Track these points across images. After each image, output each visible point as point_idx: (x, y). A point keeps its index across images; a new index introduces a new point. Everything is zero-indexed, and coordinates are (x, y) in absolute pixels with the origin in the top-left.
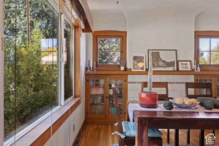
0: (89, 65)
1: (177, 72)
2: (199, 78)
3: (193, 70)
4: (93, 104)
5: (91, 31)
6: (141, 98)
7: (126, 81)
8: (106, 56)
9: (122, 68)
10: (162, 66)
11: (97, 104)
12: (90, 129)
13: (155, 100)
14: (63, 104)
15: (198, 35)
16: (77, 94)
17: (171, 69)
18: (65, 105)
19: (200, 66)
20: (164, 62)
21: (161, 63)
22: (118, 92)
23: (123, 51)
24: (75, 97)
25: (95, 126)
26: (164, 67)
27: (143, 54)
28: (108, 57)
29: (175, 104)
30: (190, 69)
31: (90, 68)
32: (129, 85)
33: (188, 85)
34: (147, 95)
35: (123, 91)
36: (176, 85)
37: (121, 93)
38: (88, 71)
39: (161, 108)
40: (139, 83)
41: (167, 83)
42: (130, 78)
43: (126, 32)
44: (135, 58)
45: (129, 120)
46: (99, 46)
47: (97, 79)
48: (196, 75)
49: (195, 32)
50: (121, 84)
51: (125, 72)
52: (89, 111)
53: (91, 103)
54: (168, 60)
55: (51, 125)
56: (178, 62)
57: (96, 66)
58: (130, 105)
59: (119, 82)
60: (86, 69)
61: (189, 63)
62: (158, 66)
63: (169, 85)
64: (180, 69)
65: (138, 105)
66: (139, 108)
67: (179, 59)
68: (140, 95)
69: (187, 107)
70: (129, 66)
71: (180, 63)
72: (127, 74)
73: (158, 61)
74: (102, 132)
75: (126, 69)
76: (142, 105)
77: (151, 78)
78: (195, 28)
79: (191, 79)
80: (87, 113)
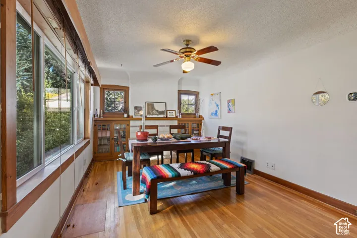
0: (96, 113)
1: (166, 118)
2: (180, 123)
3: (177, 117)
4: (101, 145)
5: (98, 85)
6: (137, 136)
7: (128, 125)
8: (111, 104)
9: (126, 115)
10: (156, 114)
11: (104, 145)
12: (98, 165)
13: (146, 136)
14: (76, 143)
15: (180, 93)
16: (87, 136)
17: (162, 116)
18: (78, 144)
19: (181, 114)
20: (157, 111)
21: (155, 112)
22: (122, 134)
23: (126, 102)
24: (85, 138)
25: (103, 163)
26: (157, 115)
27: (142, 104)
28: (113, 105)
29: (159, 138)
30: (174, 116)
31: (97, 115)
32: (131, 129)
33: (172, 127)
34: (142, 133)
35: (126, 133)
36: (165, 127)
37: (124, 135)
38: (96, 117)
39: (150, 141)
40: (138, 126)
41: (157, 126)
42: (132, 123)
43: (129, 88)
44: (136, 108)
45: (129, 152)
46: (106, 96)
47: (104, 124)
48: (179, 120)
49: (178, 91)
50: (125, 128)
51: (128, 119)
52: (96, 151)
53: (99, 144)
54: (160, 110)
55: (60, 165)
56: (167, 111)
57: (103, 114)
58: (130, 141)
59: (123, 126)
60: (94, 116)
61: (174, 112)
62: (153, 114)
63: (159, 128)
64: (168, 116)
65: (136, 140)
66: (136, 142)
67: (168, 109)
68: (137, 133)
69: (166, 140)
70: (131, 113)
71: (168, 112)
72: (129, 120)
73: (153, 110)
74: (108, 166)
75: (128, 116)
76: (138, 140)
77: (144, 122)
78: (178, 87)
79: (175, 123)
80: (94, 153)
